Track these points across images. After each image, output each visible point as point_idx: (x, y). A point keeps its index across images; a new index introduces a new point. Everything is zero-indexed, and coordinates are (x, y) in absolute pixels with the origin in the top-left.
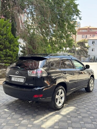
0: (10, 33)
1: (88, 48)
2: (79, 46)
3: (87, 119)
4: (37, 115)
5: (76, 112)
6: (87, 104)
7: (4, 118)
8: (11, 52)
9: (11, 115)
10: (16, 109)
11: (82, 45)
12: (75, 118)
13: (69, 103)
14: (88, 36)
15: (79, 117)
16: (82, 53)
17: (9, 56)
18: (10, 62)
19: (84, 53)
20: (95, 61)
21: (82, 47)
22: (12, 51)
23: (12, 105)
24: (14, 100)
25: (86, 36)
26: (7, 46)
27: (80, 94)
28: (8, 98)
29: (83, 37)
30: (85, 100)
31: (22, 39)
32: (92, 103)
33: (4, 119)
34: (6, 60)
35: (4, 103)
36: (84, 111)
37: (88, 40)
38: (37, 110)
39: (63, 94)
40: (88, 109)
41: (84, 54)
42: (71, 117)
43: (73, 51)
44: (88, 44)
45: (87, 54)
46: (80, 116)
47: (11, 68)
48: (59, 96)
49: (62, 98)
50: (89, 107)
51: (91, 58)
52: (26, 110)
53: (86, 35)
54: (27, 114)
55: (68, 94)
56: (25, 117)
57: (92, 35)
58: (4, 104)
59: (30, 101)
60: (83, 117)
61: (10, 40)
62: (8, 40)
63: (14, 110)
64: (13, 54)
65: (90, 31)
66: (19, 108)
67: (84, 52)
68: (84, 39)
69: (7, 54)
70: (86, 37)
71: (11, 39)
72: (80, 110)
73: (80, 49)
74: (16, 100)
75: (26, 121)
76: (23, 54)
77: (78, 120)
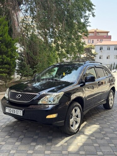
0: (7, 34)
1: (95, 55)
2: (85, 53)
4: (53, 138)
5: (100, 133)
6: (111, 122)
7: (11, 143)
8: (8, 58)
9: (19, 139)
11: (88, 51)
12: (101, 139)
14: (95, 40)
15: (106, 138)
17: (6, 64)
18: (7, 71)
21: (88, 54)
22: (10, 57)
23: (17, 126)
25: (93, 41)
26: (4, 51)
29: (90, 42)
30: (106, 117)
33: (11, 145)
34: (3, 69)
35: (6, 124)
36: (110, 131)
37: (95, 45)
38: (51, 131)
40: (113, 128)
42: (96, 138)
43: (77, 59)
44: (95, 50)
46: (107, 137)
50: (114, 125)
52: (37, 132)
53: (93, 39)
54: (40, 137)
56: (39, 141)
57: (99, 40)
60: (112, 138)
61: (7, 43)
62: (4, 43)
63: (22, 132)
64: (11, 61)
65: (97, 35)
67: (90, 60)
68: (90, 44)
69: (3, 61)
70: (93, 42)
71: (9, 42)
72: (104, 129)
73: (86, 56)
75: (42, 147)
76: (19, 62)
77: (106, 143)
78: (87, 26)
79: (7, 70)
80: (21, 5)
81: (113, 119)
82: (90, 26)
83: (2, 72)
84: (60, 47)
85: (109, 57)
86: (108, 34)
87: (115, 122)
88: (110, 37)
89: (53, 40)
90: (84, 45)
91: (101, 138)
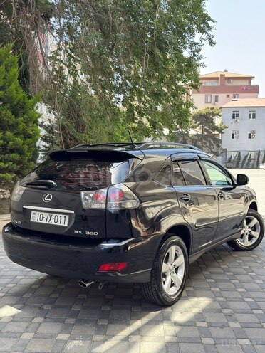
0: (15, 85)
1: (221, 131)
2: (198, 125)
3: (255, 330)
4: (110, 323)
5: (221, 311)
6: (247, 285)
7: (14, 335)
8: (18, 139)
9: (32, 326)
10: (45, 307)
11: (206, 121)
12: (221, 327)
13: (194, 283)
14: (222, 97)
15: (232, 325)
16: (205, 143)
17: (12, 151)
18: (15, 167)
19: (211, 144)
20: (240, 165)
21: (206, 127)
22: (22, 136)
23: (31, 294)
24: (34, 280)
25: (217, 97)
26: (8, 122)
27: (220, 258)
28: (16, 273)
29: (209, 101)
30: (237, 274)
31: (46, 103)
32: (258, 282)
33: (12, 340)
34: (5, 163)
35: (6, 290)
36: (243, 307)
37: (221, 108)
38: (108, 308)
39: (181, 259)
40: (251, 300)
41: (212, 147)
42: (210, 325)
43: (181, 139)
44: (222, 119)
45: (218, 146)
46: (236, 321)
47: (27, 184)
48: (169, 265)
49: (176, 270)
50: (253, 294)
51: (228, 157)
52: (75, 308)
53: (217, 95)
54: (80, 321)
55: (193, 258)
56: (76, 330)
57: (231, 95)
58: (7, 293)
59: (87, 282)
60: (245, 325)
61: (16, 105)
62: (9, 105)
63: (40, 308)
64: (23, 144)
65: (227, 84)
66: (52, 302)
67: (212, 142)
68: (210, 106)
69: (6, 146)
70: (216, 101)
71: (19, 101)
72: (231, 303)
73: (200, 133)
74: (42, 279)
75: (81, 344)
76: (47, 145)
77: (232, 335)
78: (198, 65)
79: (15, 165)
80: (51, 19)
81: (254, 280)
82: (204, 66)
83: (4, 169)
84: (136, 113)
85: (254, 133)
86: (250, 83)
87: (257, 286)
88: (255, 90)
89: (121, 97)
90: (191, 109)
91: (221, 325)
